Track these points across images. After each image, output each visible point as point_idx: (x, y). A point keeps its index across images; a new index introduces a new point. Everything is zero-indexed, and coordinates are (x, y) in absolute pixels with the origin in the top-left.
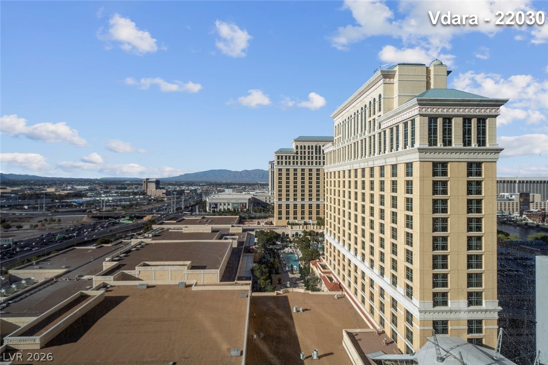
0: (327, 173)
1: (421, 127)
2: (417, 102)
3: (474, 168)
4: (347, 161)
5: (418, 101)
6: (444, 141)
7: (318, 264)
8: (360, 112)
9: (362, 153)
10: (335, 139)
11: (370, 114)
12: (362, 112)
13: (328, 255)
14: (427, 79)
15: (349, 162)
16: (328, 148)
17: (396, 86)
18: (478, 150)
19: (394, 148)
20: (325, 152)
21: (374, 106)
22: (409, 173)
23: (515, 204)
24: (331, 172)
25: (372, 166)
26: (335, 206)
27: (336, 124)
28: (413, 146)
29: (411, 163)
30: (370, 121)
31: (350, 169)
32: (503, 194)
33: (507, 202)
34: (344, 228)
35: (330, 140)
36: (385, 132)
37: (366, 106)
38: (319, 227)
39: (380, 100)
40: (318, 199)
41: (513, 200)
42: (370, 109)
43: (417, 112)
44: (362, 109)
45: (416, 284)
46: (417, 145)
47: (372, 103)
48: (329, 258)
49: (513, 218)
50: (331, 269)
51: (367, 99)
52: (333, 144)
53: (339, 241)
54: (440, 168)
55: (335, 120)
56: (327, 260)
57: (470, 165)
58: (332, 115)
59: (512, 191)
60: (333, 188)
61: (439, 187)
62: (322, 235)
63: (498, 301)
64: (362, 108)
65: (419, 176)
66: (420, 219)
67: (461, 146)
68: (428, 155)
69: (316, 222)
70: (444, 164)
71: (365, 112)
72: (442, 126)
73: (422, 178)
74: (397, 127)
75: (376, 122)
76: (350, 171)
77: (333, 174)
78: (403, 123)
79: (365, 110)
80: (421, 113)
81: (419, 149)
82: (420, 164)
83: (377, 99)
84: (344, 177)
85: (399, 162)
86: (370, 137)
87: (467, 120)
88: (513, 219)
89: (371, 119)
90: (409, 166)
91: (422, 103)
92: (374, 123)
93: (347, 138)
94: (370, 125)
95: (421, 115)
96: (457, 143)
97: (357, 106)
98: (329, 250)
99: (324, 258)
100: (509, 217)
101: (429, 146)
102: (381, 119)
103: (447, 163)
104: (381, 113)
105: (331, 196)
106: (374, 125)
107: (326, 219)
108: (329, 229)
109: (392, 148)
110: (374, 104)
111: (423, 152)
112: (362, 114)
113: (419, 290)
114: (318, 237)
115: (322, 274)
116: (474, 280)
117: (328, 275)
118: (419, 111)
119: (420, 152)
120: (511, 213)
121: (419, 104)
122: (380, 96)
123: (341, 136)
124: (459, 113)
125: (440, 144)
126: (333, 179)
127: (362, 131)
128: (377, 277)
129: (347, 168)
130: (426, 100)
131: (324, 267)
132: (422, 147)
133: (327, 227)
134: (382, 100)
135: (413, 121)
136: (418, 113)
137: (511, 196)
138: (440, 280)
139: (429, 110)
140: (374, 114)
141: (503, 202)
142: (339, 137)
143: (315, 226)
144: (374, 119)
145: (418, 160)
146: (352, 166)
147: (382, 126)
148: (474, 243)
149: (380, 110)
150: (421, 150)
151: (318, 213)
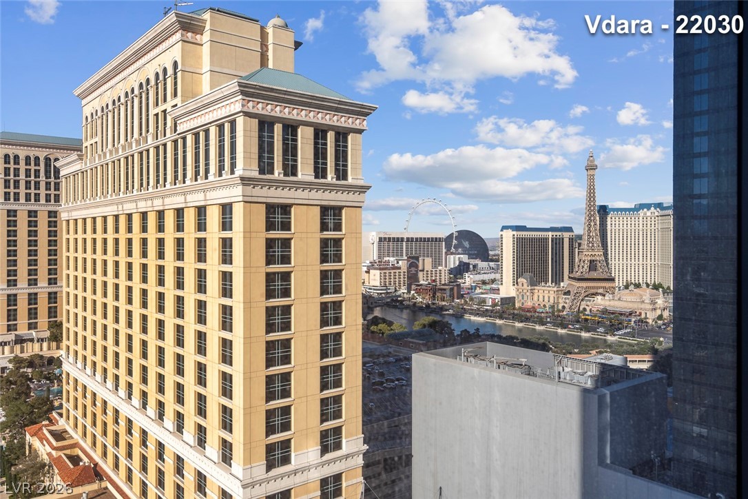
0: (68, 221)
1: (245, 136)
2: (238, 88)
3: (330, 216)
4: (111, 196)
5: (239, 86)
6: (285, 167)
7: (45, 432)
8: (136, 92)
9: (142, 180)
10: (84, 145)
11: (157, 99)
12: (141, 94)
13: (71, 406)
14: (262, 48)
15: (114, 197)
16: (68, 166)
17: (206, 50)
18: (336, 185)
19: (201, 174)
20: (62, 173)
21: (165, 84)
22: (226, 225)
23: (402, 274)
24: (76, 220)
25: (161, 208)
26: (84, 294)
27: (87, 111)
28: (232, 172)
29: (230, 205)
30: (157, 115)
31: (116, 213)
32: (387, 259)
33: (392, 271)
34: (104, 343)
35: (74, 147)
36: (184, 139)
37: (148, 80)
38: (54, 344)
39: (175, 73)
40: (52, 282)
41: (399, 268)
42: (157, 88)
43: (238, 107)
44: (141, 86)
45: (237, 438)
46: (239, 171)
47: (161, 77)
48: (72, 412)
49: (400, 296)
50: (77, 436)
51: (150, 67)
52: (80, 158)
53: (95, 371)
54: (278, 215)
55: (84, 102)
56: (68, 418)
57: (325, 210)
58: (78, 92)
59: (398, 253)
60: (80, 255)
61: (277, 251)
62: (58, 362)
63: (363, 435)
64: (141, 83)
65: (242, 230)
66: (244, 311)
67: (311, 178)
68: (258, 191)
69: (47, 334)
70: (286, 209)
71: (148, 94)
72: (281, 138)
73: (248, 234)
74: (207, 132)
75: (169, 118)
76: (117, 217)
77: (80, 223)
78: (217, 126)
79: (148, 90)
80: (245, 109)
81: (242, 179)
82: (244, 207)
83: (170, 72)
84: (105, 231)
85: (209, 203)
86: (157, 148)
87: (320, 133)
88: (399, 299)
89: (159, 110)
90: (226, 209)
91: (248, 91)
92: (165, 119)
93: (110, 146)
94: (157, 123)
95: (247, 114)
96: (305, 172)
97: (132, 79)
98: (72, 394)
99: (61, 415)
100: (394, 295)
101: (260, 174)
102: (178, 112)
103: (290, 206)
104: (178, 100)
105: (76, 273)
106: (165, 124)
107: (65, 325)
108: (72, 347)
109: (197, 173)
110: (165, 80)
111: (249, 185)
112: (141, 97)
113: (242, 447)
114: (48, 368)
115: (54, 453)
116: (330, 408)
117: (68, 452)
118: (243, 106)
119: (244, 184)
120: (397, 289)
121: (243, 93)
122: (175, 64)
123: (98, 139)
124: (307, 119)
125: (278, 172)
126: (80, 236)
127: (141, 134)
128: (171, 436)
129: (110, 211)
130: (254, 87)
131: (59, 436)
132: (248, 174)
133: (67, 343)
134: (179, 74)
135: (233, 123)
136: (240, 110)
137: (398, 263)
138: (278, 420)
139: (260, 106)
140: (165, 100)
141: (387, 272)
142: (93, 141)
143: (45, 345)
144: (165, 111)
145: (241, 199)
146: (120, 207)
147: (178, 128)
148: (330, 345)
149: (175, 95)
150: (245, 181)
151: (53, 312)
